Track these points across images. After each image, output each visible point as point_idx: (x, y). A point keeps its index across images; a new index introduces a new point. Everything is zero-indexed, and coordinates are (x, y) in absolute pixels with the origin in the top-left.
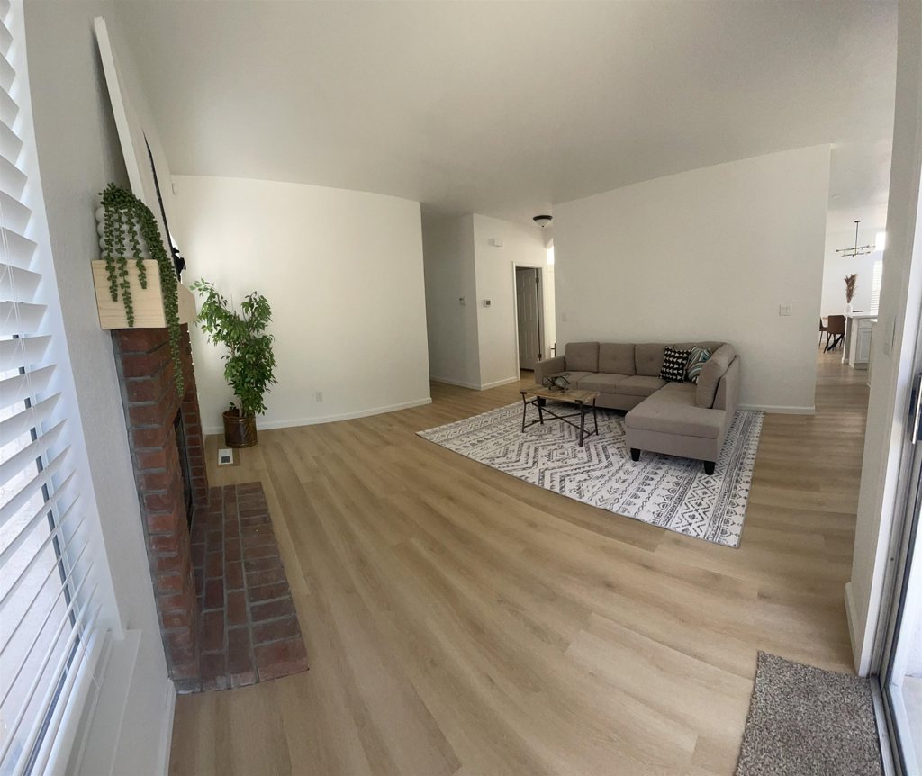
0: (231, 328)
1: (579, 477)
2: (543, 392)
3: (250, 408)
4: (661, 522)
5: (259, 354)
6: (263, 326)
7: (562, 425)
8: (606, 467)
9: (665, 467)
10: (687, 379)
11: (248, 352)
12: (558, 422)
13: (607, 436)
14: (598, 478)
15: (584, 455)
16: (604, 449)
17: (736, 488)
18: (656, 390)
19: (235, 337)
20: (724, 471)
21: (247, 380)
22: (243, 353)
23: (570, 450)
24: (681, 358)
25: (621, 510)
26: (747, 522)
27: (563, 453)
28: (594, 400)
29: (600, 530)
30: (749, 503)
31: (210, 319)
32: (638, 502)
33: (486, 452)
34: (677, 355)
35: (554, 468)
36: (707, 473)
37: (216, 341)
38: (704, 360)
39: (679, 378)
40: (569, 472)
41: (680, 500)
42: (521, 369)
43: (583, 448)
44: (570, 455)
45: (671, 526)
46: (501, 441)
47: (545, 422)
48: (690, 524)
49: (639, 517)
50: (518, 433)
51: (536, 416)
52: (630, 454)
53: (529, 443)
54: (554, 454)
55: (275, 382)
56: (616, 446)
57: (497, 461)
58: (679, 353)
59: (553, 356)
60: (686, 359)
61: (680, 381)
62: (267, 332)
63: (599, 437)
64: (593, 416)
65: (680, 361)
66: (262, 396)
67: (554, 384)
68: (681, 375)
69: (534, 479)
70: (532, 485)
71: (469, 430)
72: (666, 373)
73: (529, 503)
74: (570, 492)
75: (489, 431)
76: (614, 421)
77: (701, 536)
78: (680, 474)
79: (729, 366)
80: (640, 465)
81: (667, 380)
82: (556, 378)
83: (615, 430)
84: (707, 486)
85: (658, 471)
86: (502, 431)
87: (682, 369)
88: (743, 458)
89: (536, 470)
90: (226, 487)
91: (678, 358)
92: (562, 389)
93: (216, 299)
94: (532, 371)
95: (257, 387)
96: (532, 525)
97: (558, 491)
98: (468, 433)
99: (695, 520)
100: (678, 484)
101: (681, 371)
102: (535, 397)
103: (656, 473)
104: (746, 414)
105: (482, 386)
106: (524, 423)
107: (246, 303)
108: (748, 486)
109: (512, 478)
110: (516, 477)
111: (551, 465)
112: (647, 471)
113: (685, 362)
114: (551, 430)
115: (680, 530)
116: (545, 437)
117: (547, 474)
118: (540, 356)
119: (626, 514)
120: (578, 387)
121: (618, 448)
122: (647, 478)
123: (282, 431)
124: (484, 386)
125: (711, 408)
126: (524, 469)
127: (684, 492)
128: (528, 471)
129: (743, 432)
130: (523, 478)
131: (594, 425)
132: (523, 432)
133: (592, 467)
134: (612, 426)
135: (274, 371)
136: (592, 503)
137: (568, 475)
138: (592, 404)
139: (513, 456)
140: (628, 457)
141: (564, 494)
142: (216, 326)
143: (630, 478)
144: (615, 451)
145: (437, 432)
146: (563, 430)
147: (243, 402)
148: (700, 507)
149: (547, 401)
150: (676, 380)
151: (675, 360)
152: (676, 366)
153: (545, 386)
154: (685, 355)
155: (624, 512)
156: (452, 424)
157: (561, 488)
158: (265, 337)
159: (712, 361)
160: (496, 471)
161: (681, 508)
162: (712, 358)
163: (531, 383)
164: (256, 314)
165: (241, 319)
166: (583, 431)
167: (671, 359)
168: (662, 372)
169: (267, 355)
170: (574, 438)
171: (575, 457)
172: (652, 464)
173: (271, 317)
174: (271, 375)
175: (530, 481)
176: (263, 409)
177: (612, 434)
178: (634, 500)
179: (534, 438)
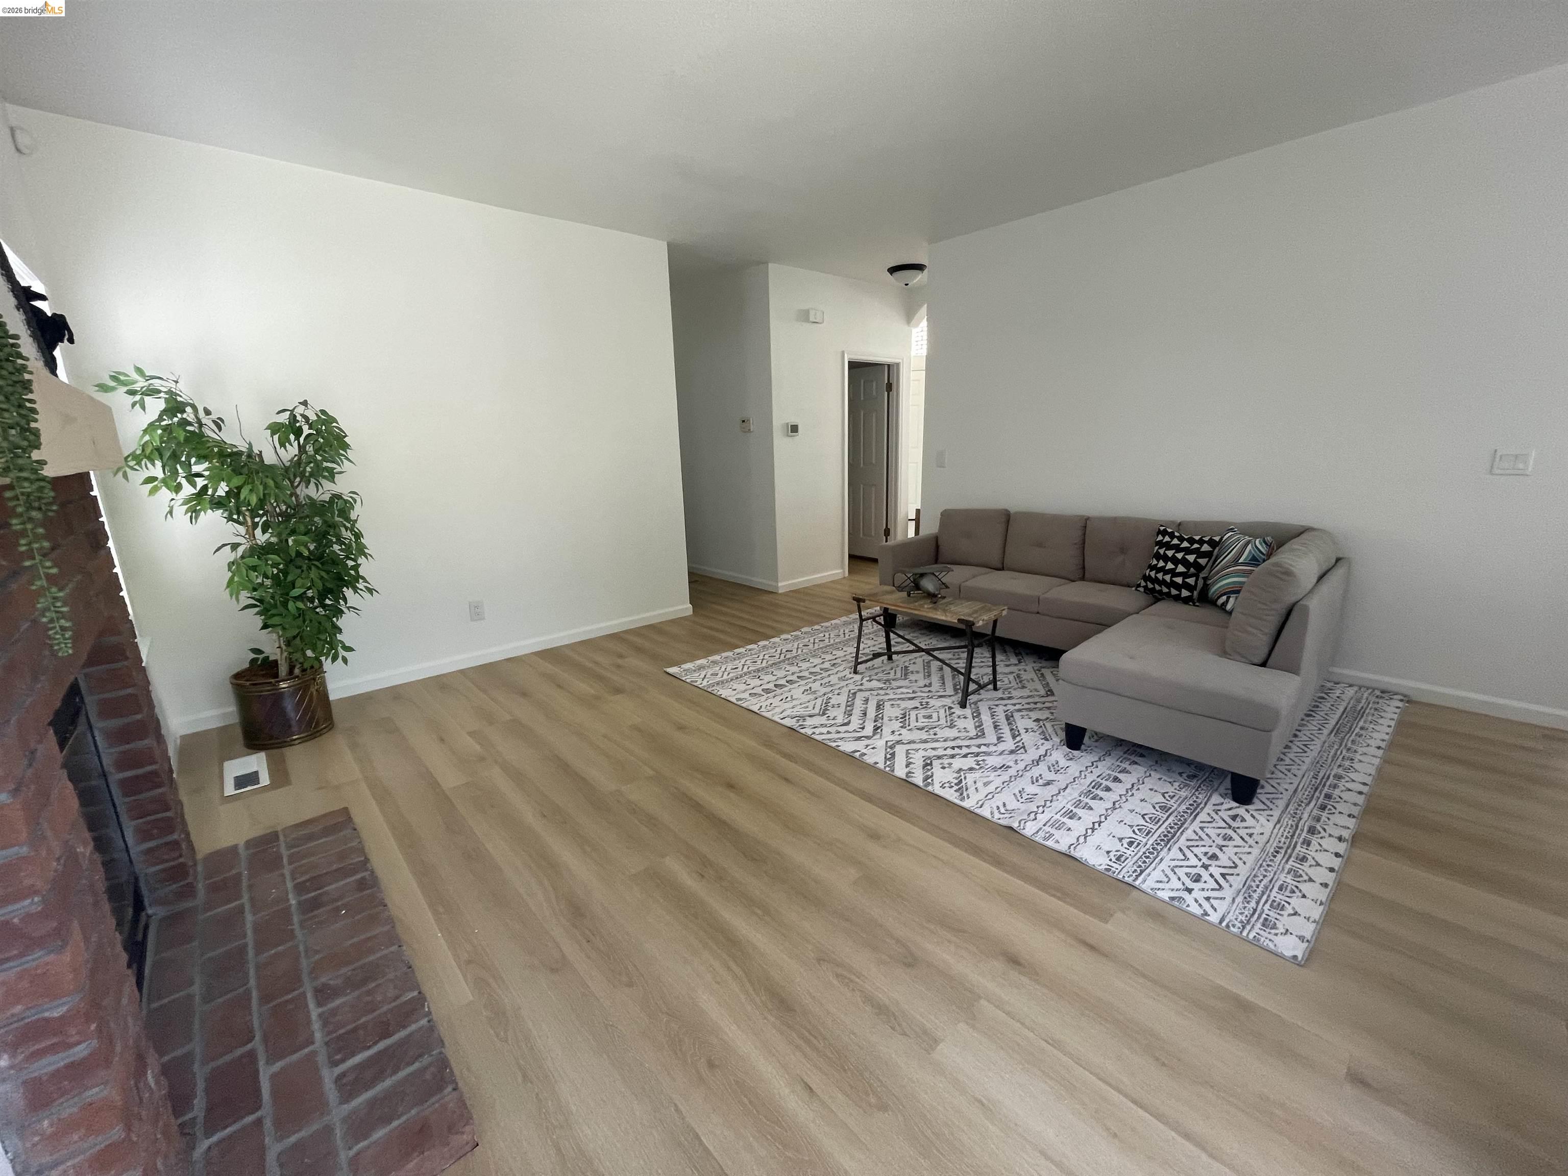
0: (237, 481)
1: (958, 763)
2: (896, 600)
3: (309, 653)
4: (1125, 872)
5: (322, 536)
6: (331, 476)
7: (927, 665)
8: (1012, 752)
9: (1138, 772)
10: (1205, 598)
11: (293, 532)
12: (923, 657)
13: (1015, 693)
14: (995, 769)
15: (970, 724)
16: (1009, 718)
17: (1308, 843)
18: (1130, 614)
19: (254, 500)
20: (1281, 804)
21: (296, 592)
22: (279, 535)
23: (942, 711)
24: (1197, 552)
25: (1041, 834)
26: (1329, 920)
27: (930, 717)
28: (995, 622)
29: (997, 862)
30: (1339, 883)
31: (172, 460)
32: (1078, 827)
33: (791, 705)
34: (1185, 544)
35: (913, 742)
36: (1235, 799)
37: (194, 513)
38: (1254, 561)
39: (1185, 593)
40: (940, 752)
41: (1168, 839)
42: (851, 557)
43: (968, 711)
44: (943, 721)
45: (1148, 883)
46: (816, 686)
47: (894, 657)
48: (1190, 891)
49: (1077, 854)
50: (847, 673)
51: (879, 644)
52: (1063, 735)
53: (867, 694)
54: (913, 717)
55: (370, 591)
56: (1034, 715)
57: (809, 722)
58: (1191, 541)
59: (911, 534)
60: (1208, 555)
61: (1186, 601)
62: (342, 486)
63: (999, 694)
64: (988, 654)
65: (1191, 558)
66: (340, 623)
67: (917, 587)
68: (1190, 588)
69: (876, 757)
70: (873, 767)
71: (759, 665)
72: (1155, 581)
73: (869, 798)
74: (943, 787)
75: (794, 669)
76: (1029, 668)
77: (1214, 918)
78: (1170, 789)
79: (1321, 578)
80: (1084, 758)
81: (1155, 596)
82: (922, 575)
83: (1030, 686)
84: (1234, 824)
85: (1121, 776)
86: (817, 669)
87: (1196, 576)
88: (1335, 786)
89: (880, 743)
90: (249, 844)
91: (1188, 551)
92: (932, 597)
93: (189, 415)
94: (875, 561)
95: (324, 606)
96: (875, 836)
97: (921, 784)
98: (758, 671)
99: (1200, 885)
100: (1164, 808)
101: (1191, 581)
102: (877, 609)
103: (1116, 780)
104: (1351, 692)
105: (780, 584)
106: (857, 657)
107: (282, 425)
108: (1341, 848)
109: (836, 752)
110: (843, 753)
111: (906, 735)
112: (1097, 772)
113: (1202, 561)
114: (906, 672)
115: (1165, 895)
116: (894, 684)
117: (900, 750)
118: (887, 532)
119: (1050, 843)
120: (962, 594)
121: (1037, 720)
122: (1098, 786)
123: (396, 694)
124: (784, 585)
125: (1263, 664)
126: (859, 739)
127: (1180, 826)
128: (867, 742)
129: (1336, 730)
130: (857, 754)
131: (990, 670)
132: (855, 672)
133: (983, 749)
134: (1024, 676)
135: (366, 568)
136: (985, 812)
137: (939, 757)
138: (989, 632)
139: (839, 715)
140: (1057, 740)
141: (930, 788)
142: (191, 477)
143: (1062, 780)
144: (1031, 724)
145: (701, 668)
146: (929, 676)
147: (288, 643)
148: (1214, 863)
149: (900, 619)
150: (1177, 598)
151: (1180, 556)
152: (1181, 569)
153: (900, 589)
154: (1206, 548)
155: (1045, 839)
156: (730, 654)
157: (925, 779)
158: (338, 496)
159: (1277, 565)
160: (808, 739)
161: (1171, 855)
162: (1273, 560)
163: (869, 582)
164: (310, 449)
165: (270, 458)
166: (968, 680)
167: (1170, 553)
168: (1146, 578)
169: (346, 534)
170: (950, 691)
171: (952, 726)
172: (1109, 761)
173: (350, 454)
174: (358, 577)
175: (869, 760)
176: (342, 652)
177: (1026, 692)
178: (1070, 823)
179: (875, 684)
